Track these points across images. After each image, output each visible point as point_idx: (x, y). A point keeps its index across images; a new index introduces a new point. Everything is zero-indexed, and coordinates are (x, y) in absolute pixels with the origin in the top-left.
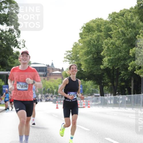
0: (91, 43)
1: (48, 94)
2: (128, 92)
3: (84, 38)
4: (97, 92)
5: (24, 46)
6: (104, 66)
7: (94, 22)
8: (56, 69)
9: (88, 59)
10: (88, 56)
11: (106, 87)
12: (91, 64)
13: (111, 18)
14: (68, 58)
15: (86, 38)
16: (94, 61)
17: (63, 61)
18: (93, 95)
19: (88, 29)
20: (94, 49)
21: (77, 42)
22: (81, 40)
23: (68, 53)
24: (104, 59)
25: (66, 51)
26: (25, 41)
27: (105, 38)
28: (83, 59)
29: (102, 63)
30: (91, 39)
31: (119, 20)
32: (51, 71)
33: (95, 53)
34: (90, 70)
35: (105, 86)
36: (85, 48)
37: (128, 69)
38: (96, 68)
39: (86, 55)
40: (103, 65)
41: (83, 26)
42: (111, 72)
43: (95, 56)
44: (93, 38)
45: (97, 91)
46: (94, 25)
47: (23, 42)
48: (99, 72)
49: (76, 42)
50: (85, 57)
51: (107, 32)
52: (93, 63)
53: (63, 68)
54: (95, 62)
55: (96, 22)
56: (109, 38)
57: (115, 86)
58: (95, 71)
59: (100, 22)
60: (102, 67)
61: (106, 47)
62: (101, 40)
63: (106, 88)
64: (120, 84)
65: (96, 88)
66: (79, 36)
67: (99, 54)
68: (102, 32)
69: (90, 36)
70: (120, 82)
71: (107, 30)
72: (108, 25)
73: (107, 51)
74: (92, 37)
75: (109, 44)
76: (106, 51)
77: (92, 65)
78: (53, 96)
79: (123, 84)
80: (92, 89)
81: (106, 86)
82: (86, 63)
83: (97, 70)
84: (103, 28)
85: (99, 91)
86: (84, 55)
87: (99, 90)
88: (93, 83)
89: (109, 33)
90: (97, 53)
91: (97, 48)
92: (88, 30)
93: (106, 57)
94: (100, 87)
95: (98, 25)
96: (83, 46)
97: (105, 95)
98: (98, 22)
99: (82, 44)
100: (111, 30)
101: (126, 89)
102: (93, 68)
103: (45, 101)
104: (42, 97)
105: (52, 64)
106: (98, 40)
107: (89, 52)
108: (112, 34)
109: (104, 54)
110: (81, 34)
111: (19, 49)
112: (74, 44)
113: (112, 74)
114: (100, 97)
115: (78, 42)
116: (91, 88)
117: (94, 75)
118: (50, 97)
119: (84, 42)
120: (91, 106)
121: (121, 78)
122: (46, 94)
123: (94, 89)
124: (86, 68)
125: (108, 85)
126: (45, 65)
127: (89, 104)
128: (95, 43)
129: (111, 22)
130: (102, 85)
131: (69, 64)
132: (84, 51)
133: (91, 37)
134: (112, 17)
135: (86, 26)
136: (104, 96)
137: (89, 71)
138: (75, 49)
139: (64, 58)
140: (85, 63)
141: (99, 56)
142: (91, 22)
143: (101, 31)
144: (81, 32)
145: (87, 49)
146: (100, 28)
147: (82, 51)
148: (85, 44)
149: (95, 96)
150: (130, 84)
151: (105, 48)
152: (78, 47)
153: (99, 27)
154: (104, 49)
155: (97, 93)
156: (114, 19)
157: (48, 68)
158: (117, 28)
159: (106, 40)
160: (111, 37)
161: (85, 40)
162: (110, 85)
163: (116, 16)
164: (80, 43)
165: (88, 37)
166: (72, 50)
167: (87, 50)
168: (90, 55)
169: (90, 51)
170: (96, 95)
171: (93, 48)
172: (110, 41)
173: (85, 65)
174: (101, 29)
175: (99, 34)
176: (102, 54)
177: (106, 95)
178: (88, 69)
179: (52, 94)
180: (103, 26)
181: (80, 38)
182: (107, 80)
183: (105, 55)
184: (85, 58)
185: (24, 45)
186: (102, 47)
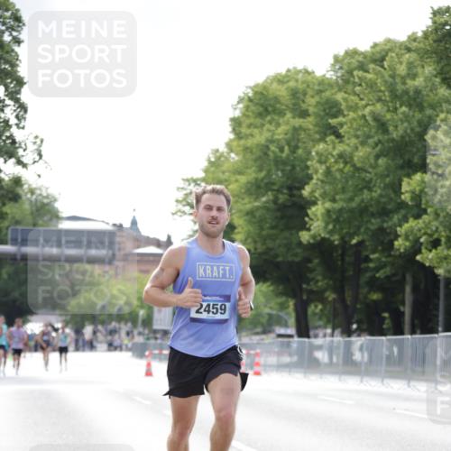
0: (271, 154)
1: (117, 325)
2: (390, 325)
3: (247, 136)
4: (286, 322)
5: (37, 158)
6: (312, 232)
7: (280, 80)
8: (148, 237)
9: (258, 208)
10: (257, 199)
11: (316, 306)
12: (268, 225)
13: (341, 68)
14: (188, 204)
15: (252, 135)
16: (279, 214)
17: (173, 214)
18: (270, 332)
19: (262, 105)
20: (278, 176)
21: (223, 149)
22: (235, 143)
23: (189, 185)
24: (314, 209)
25: (183, 180)
26: (42, 141)
27: (317, 136)
28: (242, 207)
29: (306, 223)
30: (272, 141)
31: (366, 78)
32: (129, 247)
33: (282, 187)
34: (264, 247)
35: (312, 301)
36: (249, 171)
37: (393, 245)
38: (285, 242)
39: (251, 194)
40: (309, 230)
41: (242, 95)
42: (335, 255)
43: (282, 198)
44: (276, 137)
45: (286, 317)
46: (282, 92)
47: (35, 143)
48: (296, 255)
49: (217, 151)
50: (246, 200)
51: (327, 117)
52: (274, 223)
53: (169, 237)
54: (282, 218)
55: (288, 81)
56: (333, 137)
57: (349, 303)
58: (282, 250)
59: (303, 82)
60: (305, 237)
61: (322, 169)
62: (304, 143)
63: (318, 311)
64: (366, 298)
65: (283, 307)
66: (230, 129)
67: (295, 192)
68: (309, 115)
69: (265, 128)
70: (365, 290)
71: (324, 110)
72: (328, 94)
73: (322, 181)
74: (274, 134)
75: (333, 160)
76: (319, 183)
77: (272, 228)
78: (132, 332)
79: (375, 296)
80: (267, 310)
81: (317, 303)
82: (250, 222)
83: (288, 247)
84: (311, 103)
85: (292, 321)
86: (245, 193)
87: (293, 315)
88: (273, 291)
89: (330, 121)
90: (290, 188)
91: (291, 171)
92: (261, 109)
93: (319, 203)
94: (295, 305)
95: (294, 93)
96: (241, 162)
97: (312, 333)
98: (297, 81)
99: (237, 154)
100: (339, 113)
101: (386, 315)
102: (274, 240)
103: (105, 346)
104: (95, 333)
105: (134, 223)
106: (293, 144)
107: (262, 185)
108: (341, 125)
109: (313, 191)
110: (236, 123)
111: (20, 167)
112: (211, 156)
113: (339, 263)
114: (296, 339)
115: (226, 150)
116: (265, 306)
117: (277, 266)
118: (123, 334)
119: (246, 149)
120: (265, 370)
121: (368, 274)
122: (110, 323)
123: (274, 312)
124: (249, 240)
125: (323, 300)
126: (108, 223)
127: (258, 364)
128: (284, 155)
129: (340, 82)
130: (305, 297)
131: (192, 223)
132: (243, 179)
133: (270, 134)
134: (345, 67)
135: (256, 93)
136: (308, 337)
137: (259, 250)
138: (213, 173)
139: (177, 201)
140: (245, 220)
141: (294, 199)
142: (272, 83)
143: (304, 114)
144: (237, 114)
145: (254, 175)
146: (303, 101)
147: (237, 181)
148: (248, 155)
149: (280, 336)
150: (400, 297)
151: (316, 172)
152: (226, 166)
153: (298, 98)
154: (315, 177)
155: (286, 326)
156: (350, 72)
157: (118, 234)
158: (360, 105)
159: (321, 146)
160: (338, 136)
161: (250, 142)
162: (330, 299)
163: (358, 61)
164: (231, 151)
165: (261, 133)
166: (202, 175)
167: (256, 179)
168: (263, 196)
169: (266, 181)
170: (282, 331)
171: (278, 170)
172: (334, 148)
173: (246, 229)
174: (304, 106)
175: (298, 122)
176: (306, 192)
177: (317, 331)
178: (255, 242)
179: (129, 324)
180: (312, 97)
181: (232, 136)
182: (320, 281)
183: (317, 195)
184: (249, 204)
185: (40, 156)
186: (308, 167)
